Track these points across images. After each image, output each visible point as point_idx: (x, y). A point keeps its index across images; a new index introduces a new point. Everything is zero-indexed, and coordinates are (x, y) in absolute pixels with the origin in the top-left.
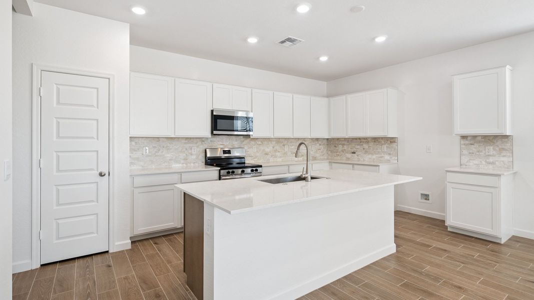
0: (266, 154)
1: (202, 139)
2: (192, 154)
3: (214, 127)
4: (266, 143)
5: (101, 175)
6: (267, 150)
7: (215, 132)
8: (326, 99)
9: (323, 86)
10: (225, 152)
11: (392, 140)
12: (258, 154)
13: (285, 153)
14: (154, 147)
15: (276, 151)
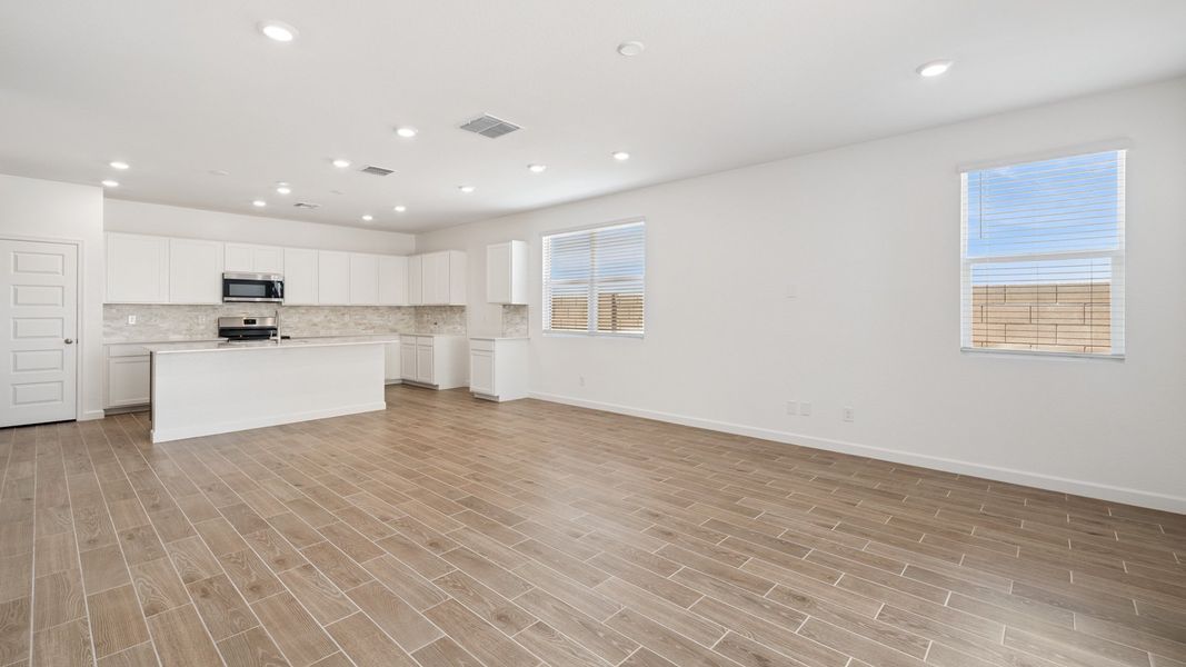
0: (315, 325)
1: (213, 307)
2: (198, 324)
3: (226, 293)
4: (313, 311)
5: (67, 342)
6: (316, 320)
7: (226, 299)
8: (406, 258)
9: (410, 241)
10: (247, 322)
11: (462, 309)
12: (299, 325)
13: (345, 325)
14: (143, 316)
15: (330, 321)
